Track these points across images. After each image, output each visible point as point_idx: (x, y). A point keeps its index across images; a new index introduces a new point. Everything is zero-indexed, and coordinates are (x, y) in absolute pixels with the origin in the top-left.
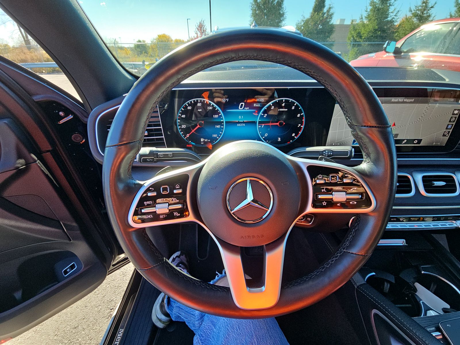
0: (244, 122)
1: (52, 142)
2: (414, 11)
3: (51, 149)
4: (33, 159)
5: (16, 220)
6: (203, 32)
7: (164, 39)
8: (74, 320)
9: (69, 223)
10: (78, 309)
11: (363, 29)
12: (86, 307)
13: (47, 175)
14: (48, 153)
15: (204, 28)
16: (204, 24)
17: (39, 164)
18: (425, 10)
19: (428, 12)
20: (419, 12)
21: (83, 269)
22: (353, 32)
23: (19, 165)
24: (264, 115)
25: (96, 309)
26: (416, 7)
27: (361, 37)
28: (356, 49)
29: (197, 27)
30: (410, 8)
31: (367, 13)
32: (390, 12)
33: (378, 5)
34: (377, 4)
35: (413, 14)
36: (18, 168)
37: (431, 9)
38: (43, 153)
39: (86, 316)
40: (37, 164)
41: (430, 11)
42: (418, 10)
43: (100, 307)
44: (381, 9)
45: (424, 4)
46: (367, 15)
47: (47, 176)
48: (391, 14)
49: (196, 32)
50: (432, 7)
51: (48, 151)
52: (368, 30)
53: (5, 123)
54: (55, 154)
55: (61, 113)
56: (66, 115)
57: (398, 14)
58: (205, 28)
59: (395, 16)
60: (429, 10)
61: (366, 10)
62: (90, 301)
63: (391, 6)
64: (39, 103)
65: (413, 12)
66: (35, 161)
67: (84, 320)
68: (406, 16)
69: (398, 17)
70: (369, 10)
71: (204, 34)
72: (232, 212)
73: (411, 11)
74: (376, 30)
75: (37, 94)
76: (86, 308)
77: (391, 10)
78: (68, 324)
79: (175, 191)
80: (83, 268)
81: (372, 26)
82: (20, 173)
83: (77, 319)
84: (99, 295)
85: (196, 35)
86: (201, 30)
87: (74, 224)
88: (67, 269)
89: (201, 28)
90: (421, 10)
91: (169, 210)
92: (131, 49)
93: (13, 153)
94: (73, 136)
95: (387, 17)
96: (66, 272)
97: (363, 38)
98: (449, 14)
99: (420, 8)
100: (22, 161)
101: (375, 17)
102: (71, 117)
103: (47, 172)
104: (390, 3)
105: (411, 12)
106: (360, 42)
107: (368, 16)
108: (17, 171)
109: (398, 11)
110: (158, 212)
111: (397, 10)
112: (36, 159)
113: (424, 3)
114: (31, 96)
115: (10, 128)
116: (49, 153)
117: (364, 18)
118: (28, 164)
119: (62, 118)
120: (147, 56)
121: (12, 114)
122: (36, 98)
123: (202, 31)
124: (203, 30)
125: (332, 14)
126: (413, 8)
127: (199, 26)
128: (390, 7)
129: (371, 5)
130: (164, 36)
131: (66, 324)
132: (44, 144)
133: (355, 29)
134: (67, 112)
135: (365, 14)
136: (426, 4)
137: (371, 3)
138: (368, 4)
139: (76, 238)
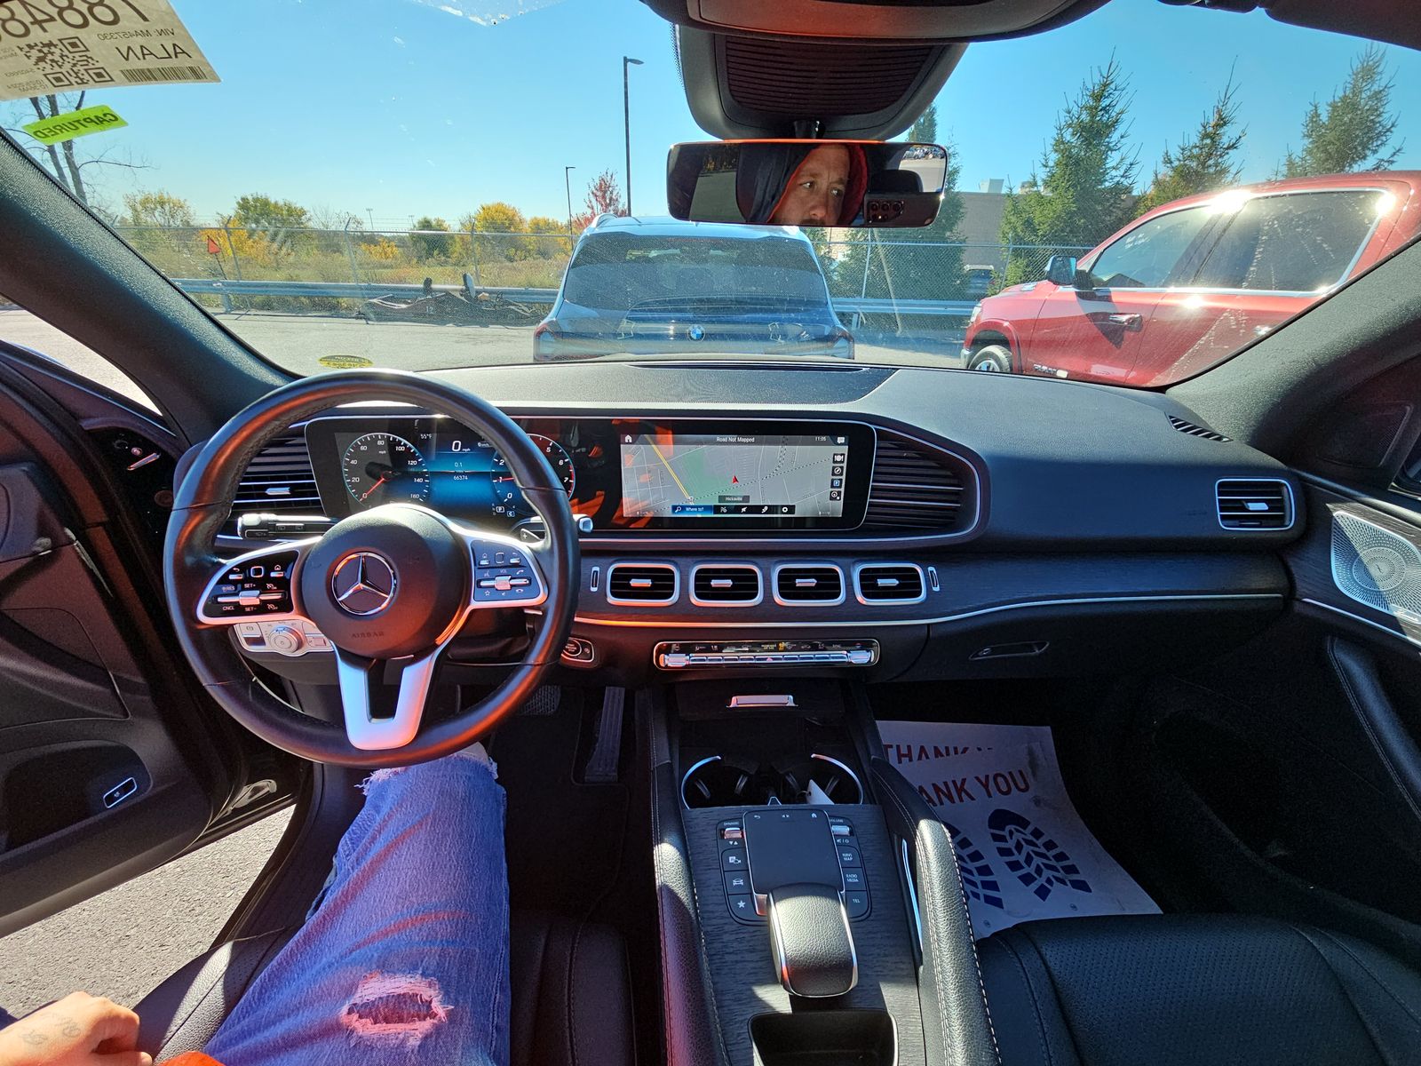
0: (464, 474)
1: (109, 506)
2: (1180, 161)
3: (105, 519)
4: (68, 537)
5: (20, 659)
6: (610, 205)
7: (500, 218)
8: (128, 978)
9: (126, 676)
10: (142, 951)
11: (1038, 212)
12: (162, 946)
13: (92, 570)
14: (98, 528)
15: (611, 193)
16: (613, 182)
17: (77, 549)
18: (1209, 156)
19: (1220, 160)
20: (1194, 164)
21: (152, 790)
22: (1013, 219)
23: (40, 549)
24: (499, 462)
25: (189, 951)
26: (1183, 149)
27: (1035, 231)
28: (1022, 262)
29: (594, 189)
30: (1167, 153)
31: (1048, 169)
32: (1108, 166)
33: (1076, 150)
34: (1075, 147)
35: (1174, 169)
36: (36, 553)
37: (1227, 153)
38: (88, 528)
39: (159, 968)
40: (73, 548)
41: (1226, 157)
42: (1190, 157)
43: (201, 947)
44: (1083, 160)
45: (1208, 141)
46: (1048, 176)
47: (90, 572)
48: (1114, 173)
49: (590, 202)
50: (1228, 148)
51: (99, 524)
52: (1052, 214)
53: (24, 471)
54: (113, 529)
55: (136, 451)
56: (145, 454)
57: (1134, 172)
58: (615, 193)
59: (1122, 176)
60: (1221, 156)
61: (1044, 162)
62: (174, 932)
63: (1112, 150)
64: (92, 434)
65: (1176, 163)
66: (71, 542)
67: (155, 979)
68: (1156, 175)
69: (1132, 179)
70: (1051, 164)
71: (611, 208)
72: (340, 599)
73: (1171, 163)
74: (1071, 215)
75: (90, 417)
76: (163, 948)
77: (1111, 163)
78: (112, 986)
79: (273, 575)
80: (151, 786)
81: (1061, 203)
82: (39, 564)
83: (136, 975)
84: (201, 918)
85: (589, 211)
86: (604, 197)
87: (140, 680)
88: (115, 792)
89: (605, 192)
90: (1197, 157)
91: (261, 601)
92: (401, 242)
93: (31, 525)
94: (159, 493)
95: (1102, 182)
96: (111, 799)
97: (1040, 233)
98: (1284, 160)
99: (1195, 151)
100: (46, 541)
101: (1068, 181)
102: (153, 457)
103: (91, 564)
104: (1109, 143)
105: (1169, 165)
106: (1033, 243)
107: (1051, 177)
108: (34, 560)
109: (1131, 164)
110: (243, 603)
111: (1128, 162)
112: (74, 538)
113: (1207, 138)
114: (76, 419)
115: (32, 480)
116: (101, 528)
117: (1040, 183)
118: (56, 547)
119: (137, 458)
120: (446, 262)
121: (37, 453)
122: (87, 424)
123: (608, 201)
124: (611, 199)
125: (956, 171)
126: (1175, 153)
127: (598, 187)
128: (1109, 153)
129: (1056, 151)
130: (500, 209)
131: (106, 987)
132: (94, 511)
133: (1017, 211)
134: (148, 448)
135: (1042, 174)
136: (1212, 139)
137: (1055, 145)
138: (1050, 148)
139: (141, 713)
